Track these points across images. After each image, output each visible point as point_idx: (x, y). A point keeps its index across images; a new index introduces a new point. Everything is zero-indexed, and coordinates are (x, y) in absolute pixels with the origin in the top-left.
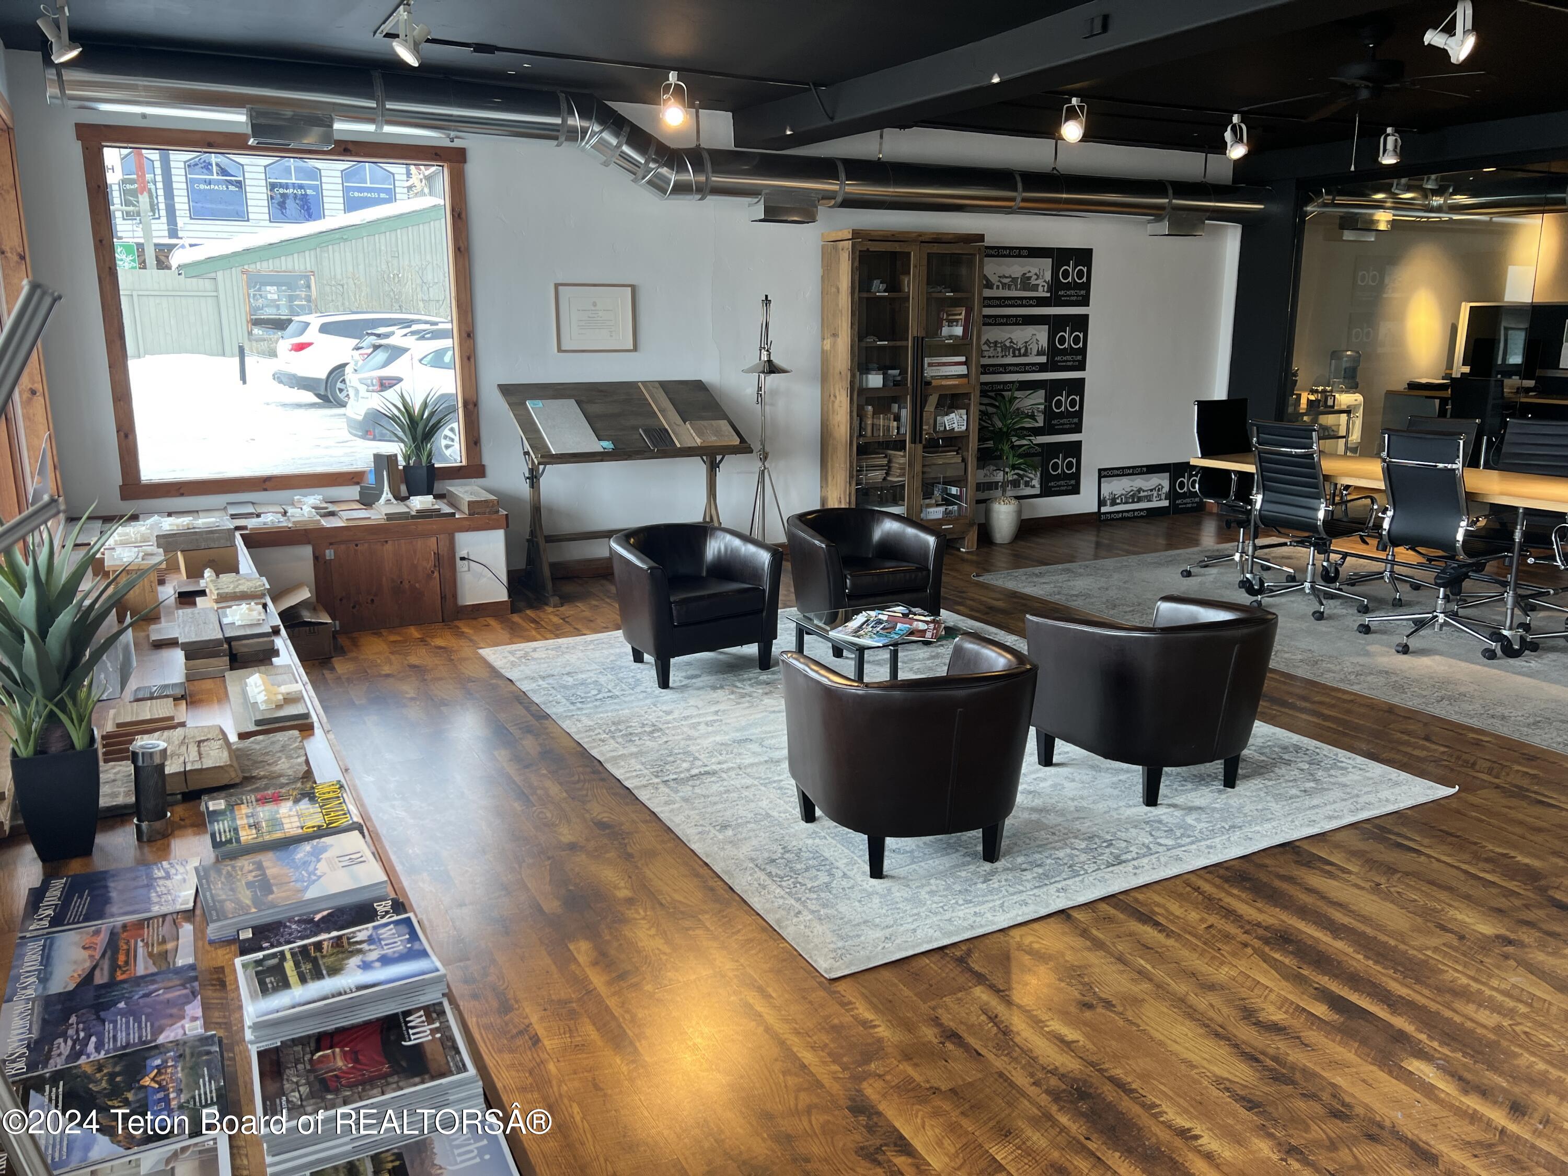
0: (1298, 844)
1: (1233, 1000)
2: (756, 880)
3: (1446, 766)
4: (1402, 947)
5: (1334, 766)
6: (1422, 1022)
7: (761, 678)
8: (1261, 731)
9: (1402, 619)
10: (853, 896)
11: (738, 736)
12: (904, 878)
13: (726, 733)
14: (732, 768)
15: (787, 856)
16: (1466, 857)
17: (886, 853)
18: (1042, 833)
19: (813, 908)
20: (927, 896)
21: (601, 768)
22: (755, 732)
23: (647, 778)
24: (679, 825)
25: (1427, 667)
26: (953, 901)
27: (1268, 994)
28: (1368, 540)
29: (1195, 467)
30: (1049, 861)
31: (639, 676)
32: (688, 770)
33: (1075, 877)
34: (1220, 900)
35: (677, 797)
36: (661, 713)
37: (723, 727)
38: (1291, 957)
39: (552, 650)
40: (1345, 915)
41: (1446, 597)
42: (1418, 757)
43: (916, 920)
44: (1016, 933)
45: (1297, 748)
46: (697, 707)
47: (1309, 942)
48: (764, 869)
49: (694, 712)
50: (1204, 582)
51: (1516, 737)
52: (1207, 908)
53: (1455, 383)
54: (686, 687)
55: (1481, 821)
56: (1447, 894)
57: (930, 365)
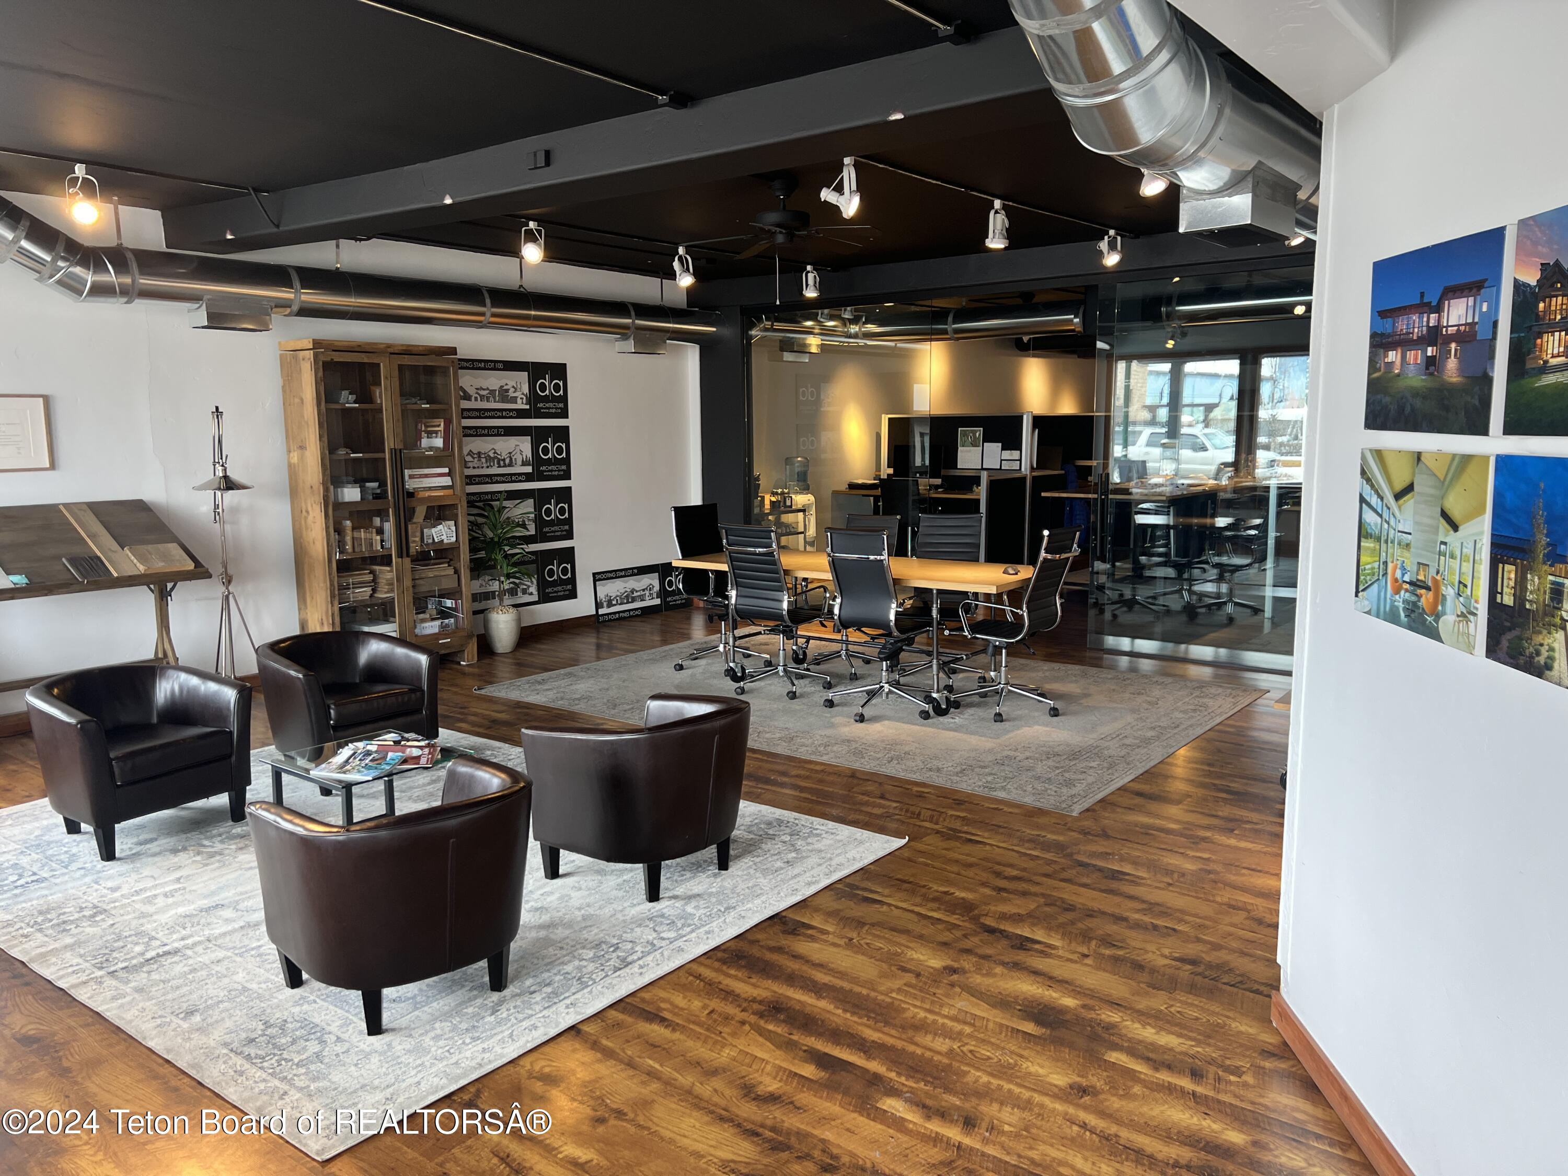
0: (784, 914)
1: (734, 1081)
2: (231, 1067)
3: (898, 820)
4: (873, 994)
5: (811, 834)
6: (892, 1061)
7: (234, 831)
8: (747, 810)
9: (857, 691)
10: (348, 1061)
11: (206, 903)
12: (406, 1028)
13: (191, 902)
14: (200, 943)
15: (269, 1032)
16: (918, 900)
17: (385, 1005)
18: (551, 949)
19: (301, 1084)
20: (432, 1043)
21: (24, 971)
22: (228, 895)
23: (87, 972)
24: (131, 1021)
25: (879, 732)
26: (461, 1042)
27: (765, 1067)
28: (826, 624)
29: (677, 568)
30: (558, 978)
31: (75, 849)
32: (143, 954)
33: (583, 989)
34: (720, 983)
35: (128, 989)
36: (105, 891)
37: (186, 897)
38: (783, 1025)
40: (825, 974)
41: (890, 669)
42: (876, 815)
43: (420, 1071)
44: (526, 1062)
45: (780, 822)
46: (152, 877)
47: (798, 1008)
48: (241, 1053)
49: (149, 883)
50: (693, 676)
51: (948, 785)
52: (708, 993)
53: (884, 484)
54: (137, 854)
55: (927, 865)
56: (904, 936)
57: (411, 477)
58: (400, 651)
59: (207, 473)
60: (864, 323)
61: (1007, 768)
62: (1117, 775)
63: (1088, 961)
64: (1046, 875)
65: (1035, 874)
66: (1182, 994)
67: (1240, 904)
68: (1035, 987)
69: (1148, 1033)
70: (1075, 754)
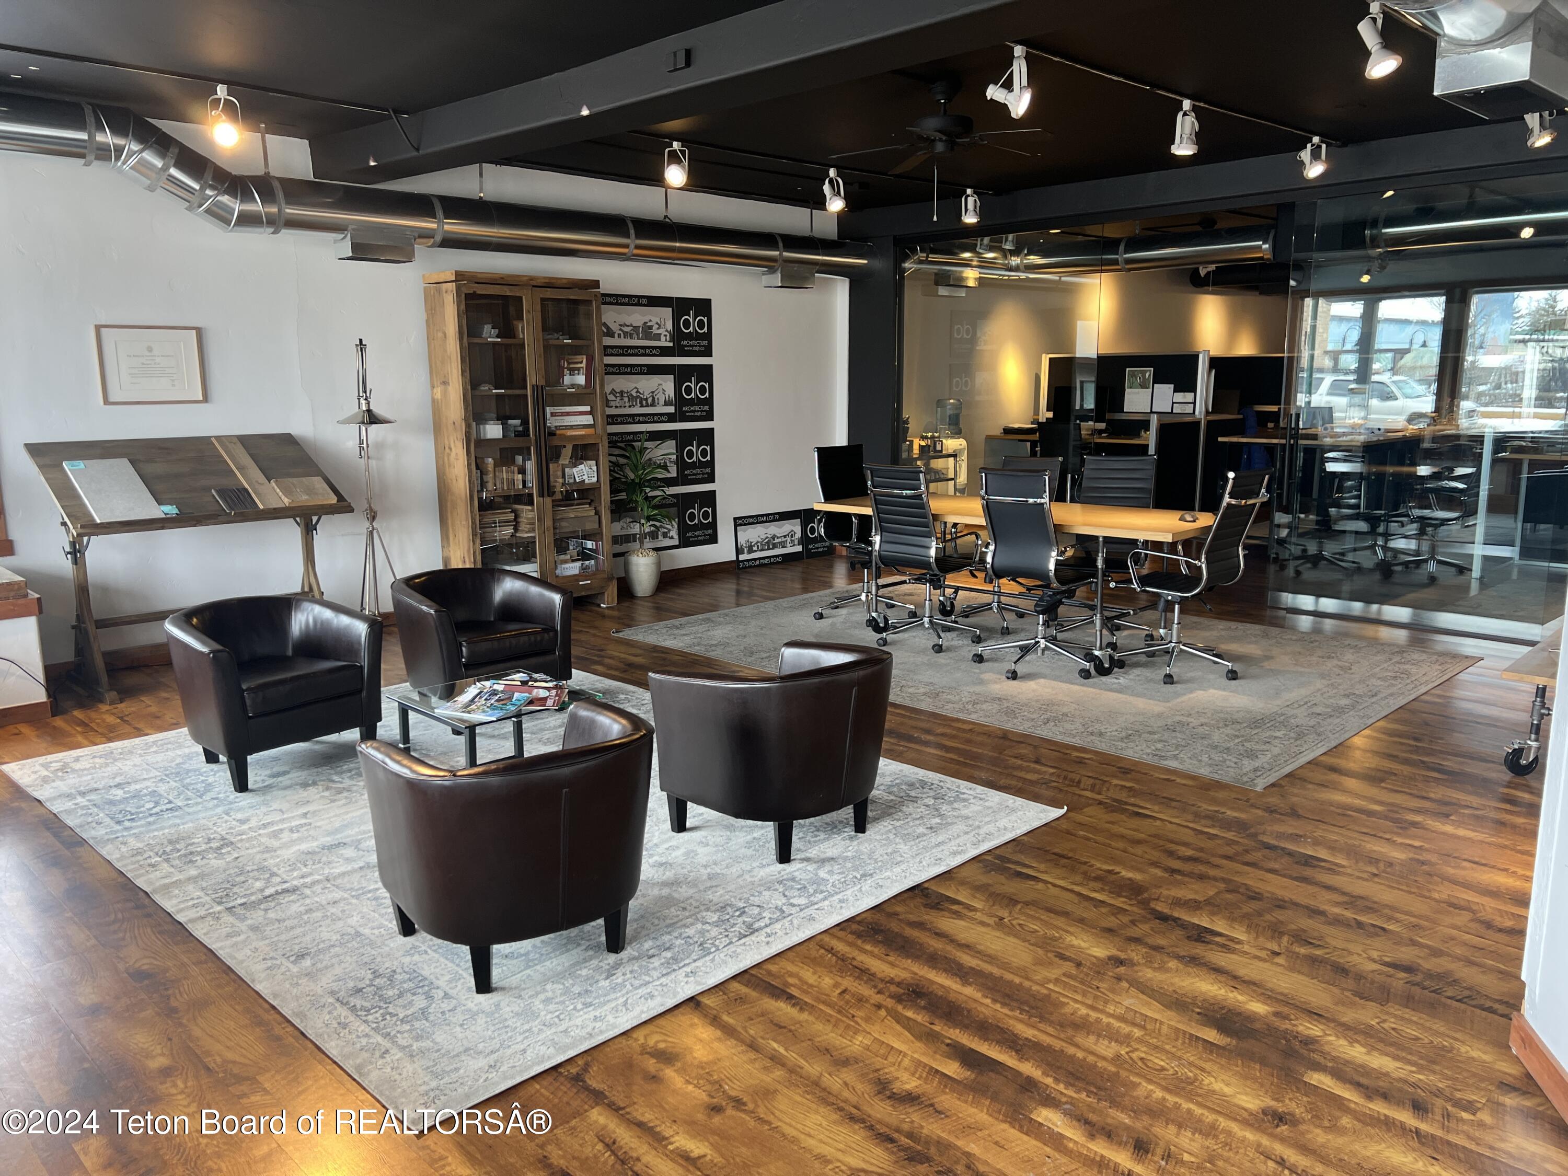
0: (926, 885)
1: (867, 1074)
2: (335, 1018)
3: (1055, 788)
4: (1027, 984)
5: (957, 799)
6: (1049, 1064)
8: (888, 769)
9: (1009, 646)
10: (454, 1020)
11: (328, 840)
12: (516, 988)
13: (314, 839)
14: (318, 882)
15: (377, 982)
16: (1078, 878)
17: (495, 963)
18: (673, 910)
19: (403, 1042)
20: (541, 1006)
21: (147, 901)
23: (207, 906)
24: (242, 962)
25: (1034, 691)
26: (571, 1007)
27: (902, 1060)
28: (976, 573)
29: (819, 512)
30: (679, 942)
31: (211, 780)
32: (262, 890)
33: (705, 956)
34: (854, 959)
35: (243, 926)
36: (234, 823)
37: (311, 832)
38: (924, 1012)
39: (101, 757)
40: (972, 956)
41: (1046, 624)
42: (1030, 781)
43: (527, 1038)
44: (640, 1035)
45: (923, 784)
46: (281, 810)
47: (940, 993)
48: (347, 1003)
49: (277, 817)
50: (833, 624)
51: (1112, 751)
52: (841, 970)
53: (1042, 427)
54: (269, 787)
55: (1088, 839)
56: (1063, 919)
57: (552, 414)
58: (535, 590)
59: (353, 408)
60: (1029, 254)
61: (1178, 735)
62: (1306, 747)
63: (1280, 960)
64: (1227, 857)
65: (1213, 855)
66: (1397, 1007)
67: (1462, 903)
68: (1216, 987)
69: (1357, 1053)
70: (1258, 722)
